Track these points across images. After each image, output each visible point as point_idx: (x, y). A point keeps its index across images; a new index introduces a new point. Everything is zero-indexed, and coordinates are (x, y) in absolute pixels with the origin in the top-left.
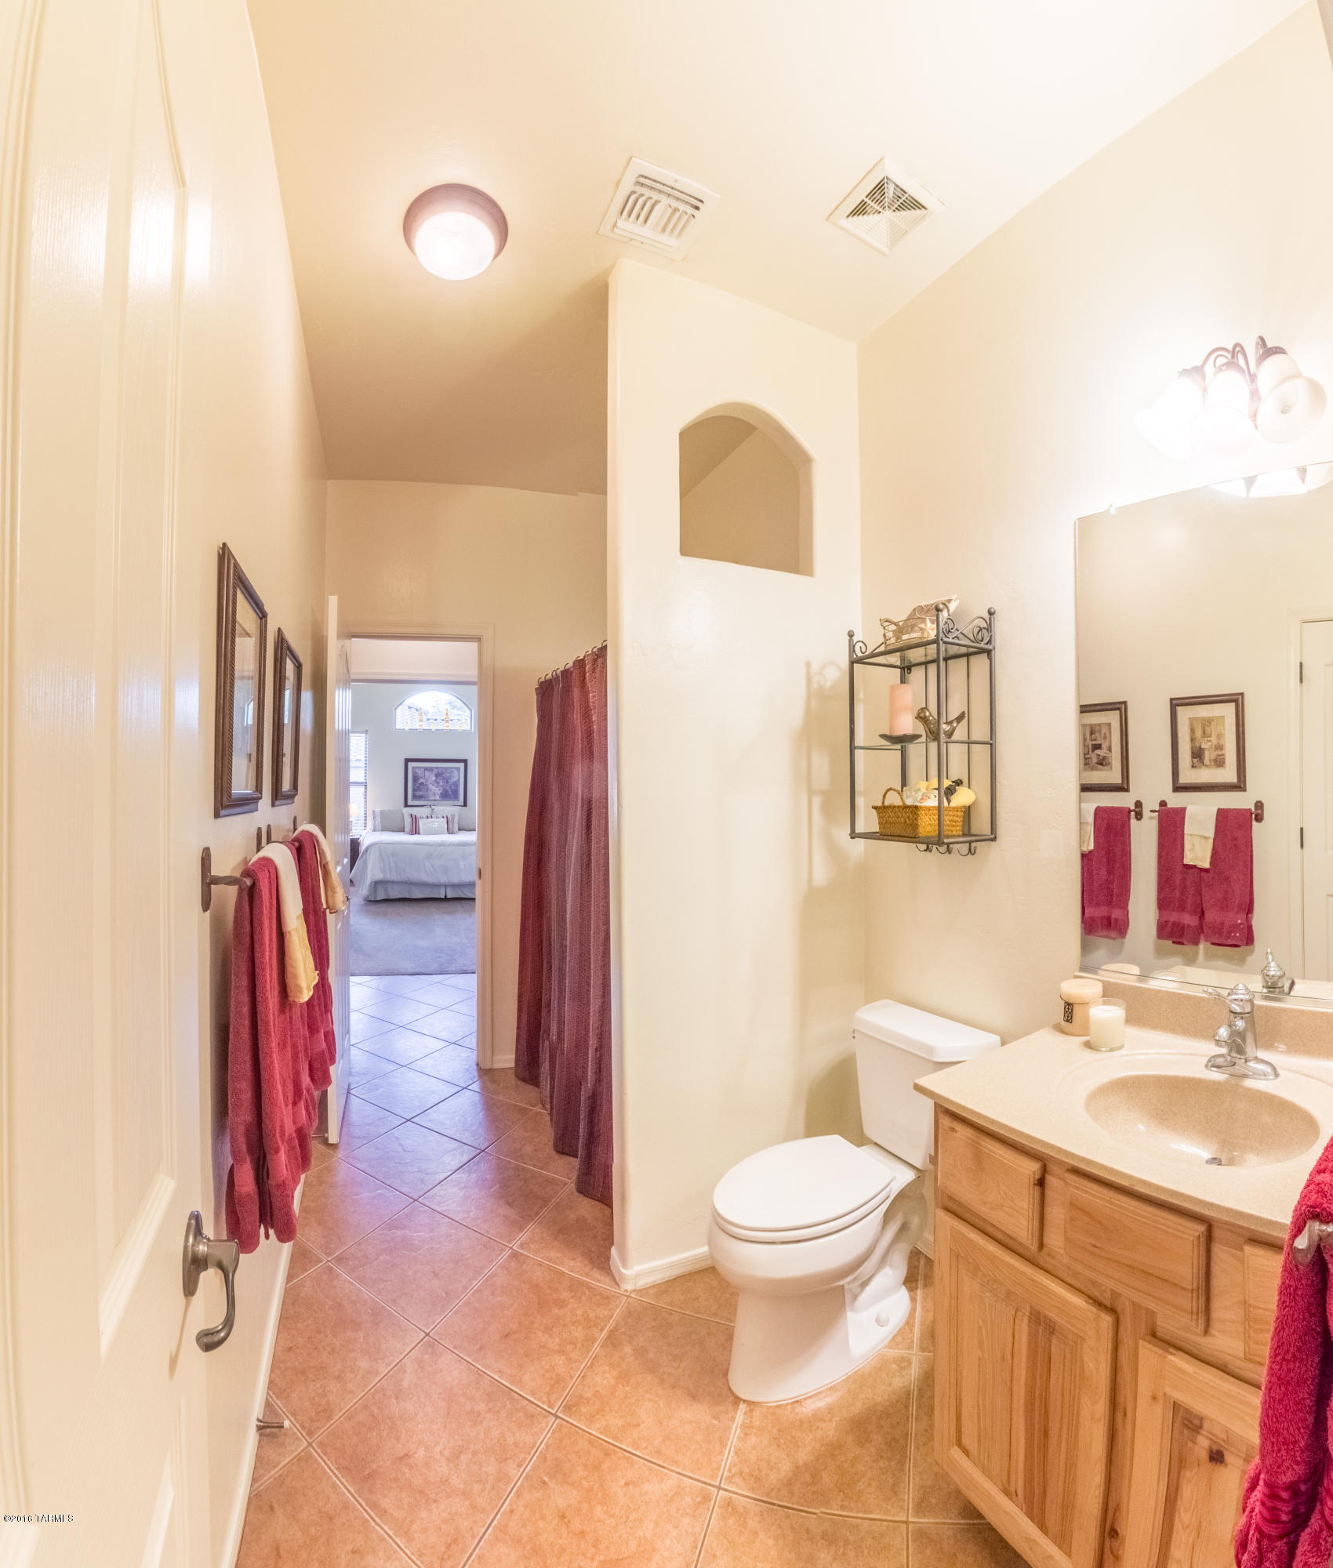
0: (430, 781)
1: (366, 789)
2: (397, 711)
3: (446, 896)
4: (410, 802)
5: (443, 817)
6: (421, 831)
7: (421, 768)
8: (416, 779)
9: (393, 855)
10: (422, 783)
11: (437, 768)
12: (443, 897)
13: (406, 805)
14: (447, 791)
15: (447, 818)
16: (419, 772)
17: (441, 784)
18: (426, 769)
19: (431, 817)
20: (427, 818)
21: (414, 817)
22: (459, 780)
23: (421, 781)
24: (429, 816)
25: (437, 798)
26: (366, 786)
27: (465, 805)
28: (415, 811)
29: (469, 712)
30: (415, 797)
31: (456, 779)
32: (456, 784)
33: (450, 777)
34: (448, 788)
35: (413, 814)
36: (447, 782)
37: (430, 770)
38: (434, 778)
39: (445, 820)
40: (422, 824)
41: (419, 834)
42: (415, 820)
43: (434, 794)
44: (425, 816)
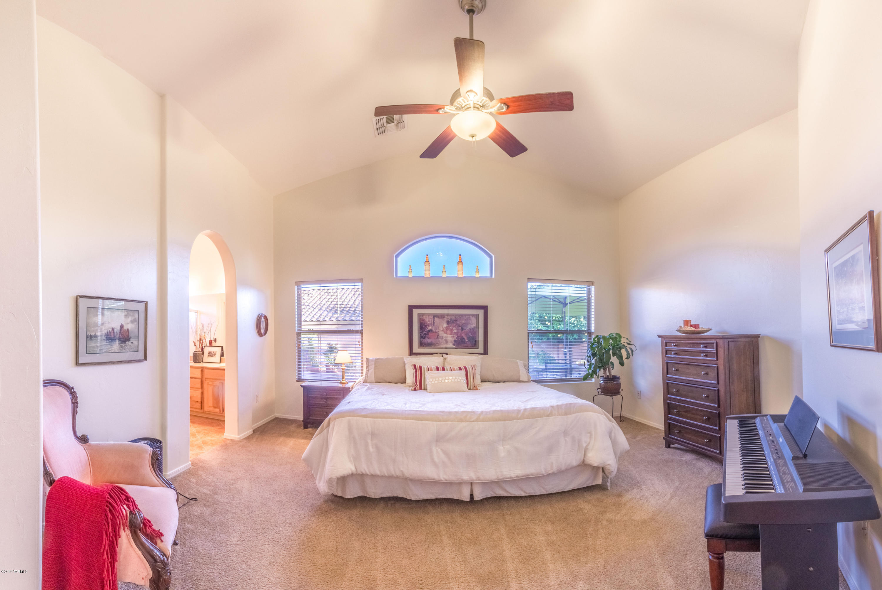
0: (441, 328)
1: (362, 336)
2: (399, 259)
3: (472, 496)
4: (416, 350)
5: (460, 369)
6: (428, 387)
7: (429, 315)
8: (422, 326)
9: (373, 435)
10: (429, 331)
11: (448, 315)
12: (467, 498)
13: (411, 353)
14: (462, 339)
15: (465, 368)
16: (427, 320)
17: (455, 331)
18: (435, 316)
19: (444, 369)
20: (438, 369)
21: (418, 369)
22: (477, 327)
23: (430, 328)
24: (440, 367)
25: (451, 345)
26: (362, 333)
27: (486, 352)
28: (419, 361)
29: (488, 259)
30: (422, 344)
31: (474, 325)
32: (474, 331)
33: (467, 324)
34: (463, 335)
35: (418, 365)
36: (462, 329)
37: (442, 316)
38: (445, 325)
39: (463, 372)
40: (430, 378)
41: (425, 389)
42: (419, 371)
43: (447, 342)
44: (434, 367)
